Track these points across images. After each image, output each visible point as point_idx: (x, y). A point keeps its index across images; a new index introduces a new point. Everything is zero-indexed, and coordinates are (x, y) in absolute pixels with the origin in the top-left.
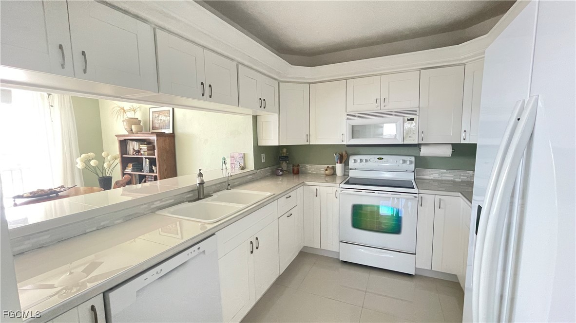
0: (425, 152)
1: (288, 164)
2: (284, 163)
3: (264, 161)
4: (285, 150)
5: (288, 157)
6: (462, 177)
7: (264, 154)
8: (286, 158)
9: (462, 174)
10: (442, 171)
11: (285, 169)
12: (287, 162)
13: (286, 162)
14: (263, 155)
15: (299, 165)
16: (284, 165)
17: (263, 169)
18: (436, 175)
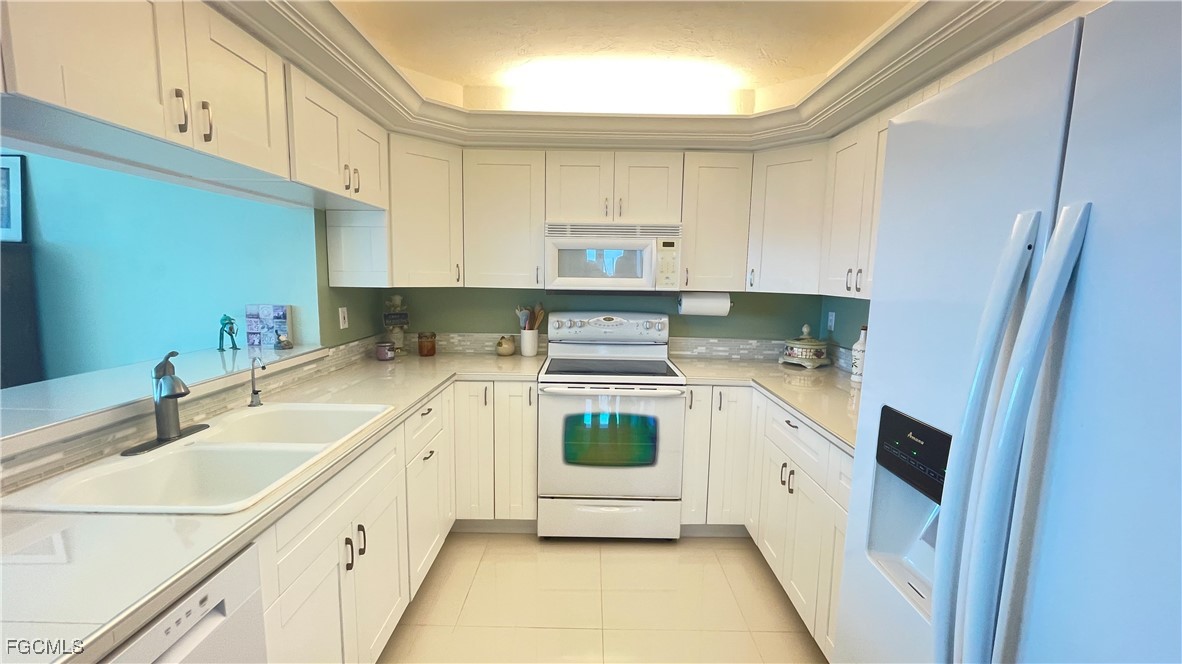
0: (688, 306)
1: (405, 332)
2: (397, 330)
3: (346, 326)
4: (398, 300)
5: (406, 315)
6: (742, 352)
7: (345, 309)
8: (402, 318)
9: (741, 347)
10: (712, 341)
11: (399, 344)
12: (405, 327)
13: (402, 328)
14: (342, 312)
15: (434, 335)
16: (397, 336)
17: (342, 347)
18: (702, 349)
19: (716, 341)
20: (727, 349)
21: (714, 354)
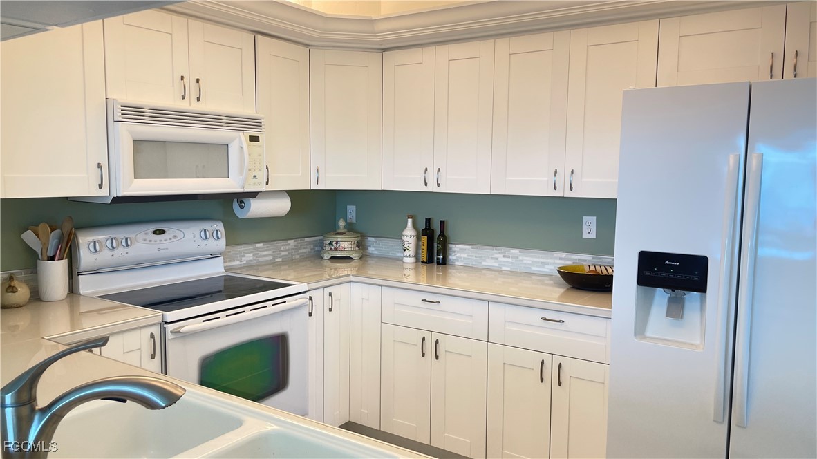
6: (283, 253)
9: (282, 248)
18: (250, 257)
19: (261, 245)
20: (270, 252)
21: (261, 259)
